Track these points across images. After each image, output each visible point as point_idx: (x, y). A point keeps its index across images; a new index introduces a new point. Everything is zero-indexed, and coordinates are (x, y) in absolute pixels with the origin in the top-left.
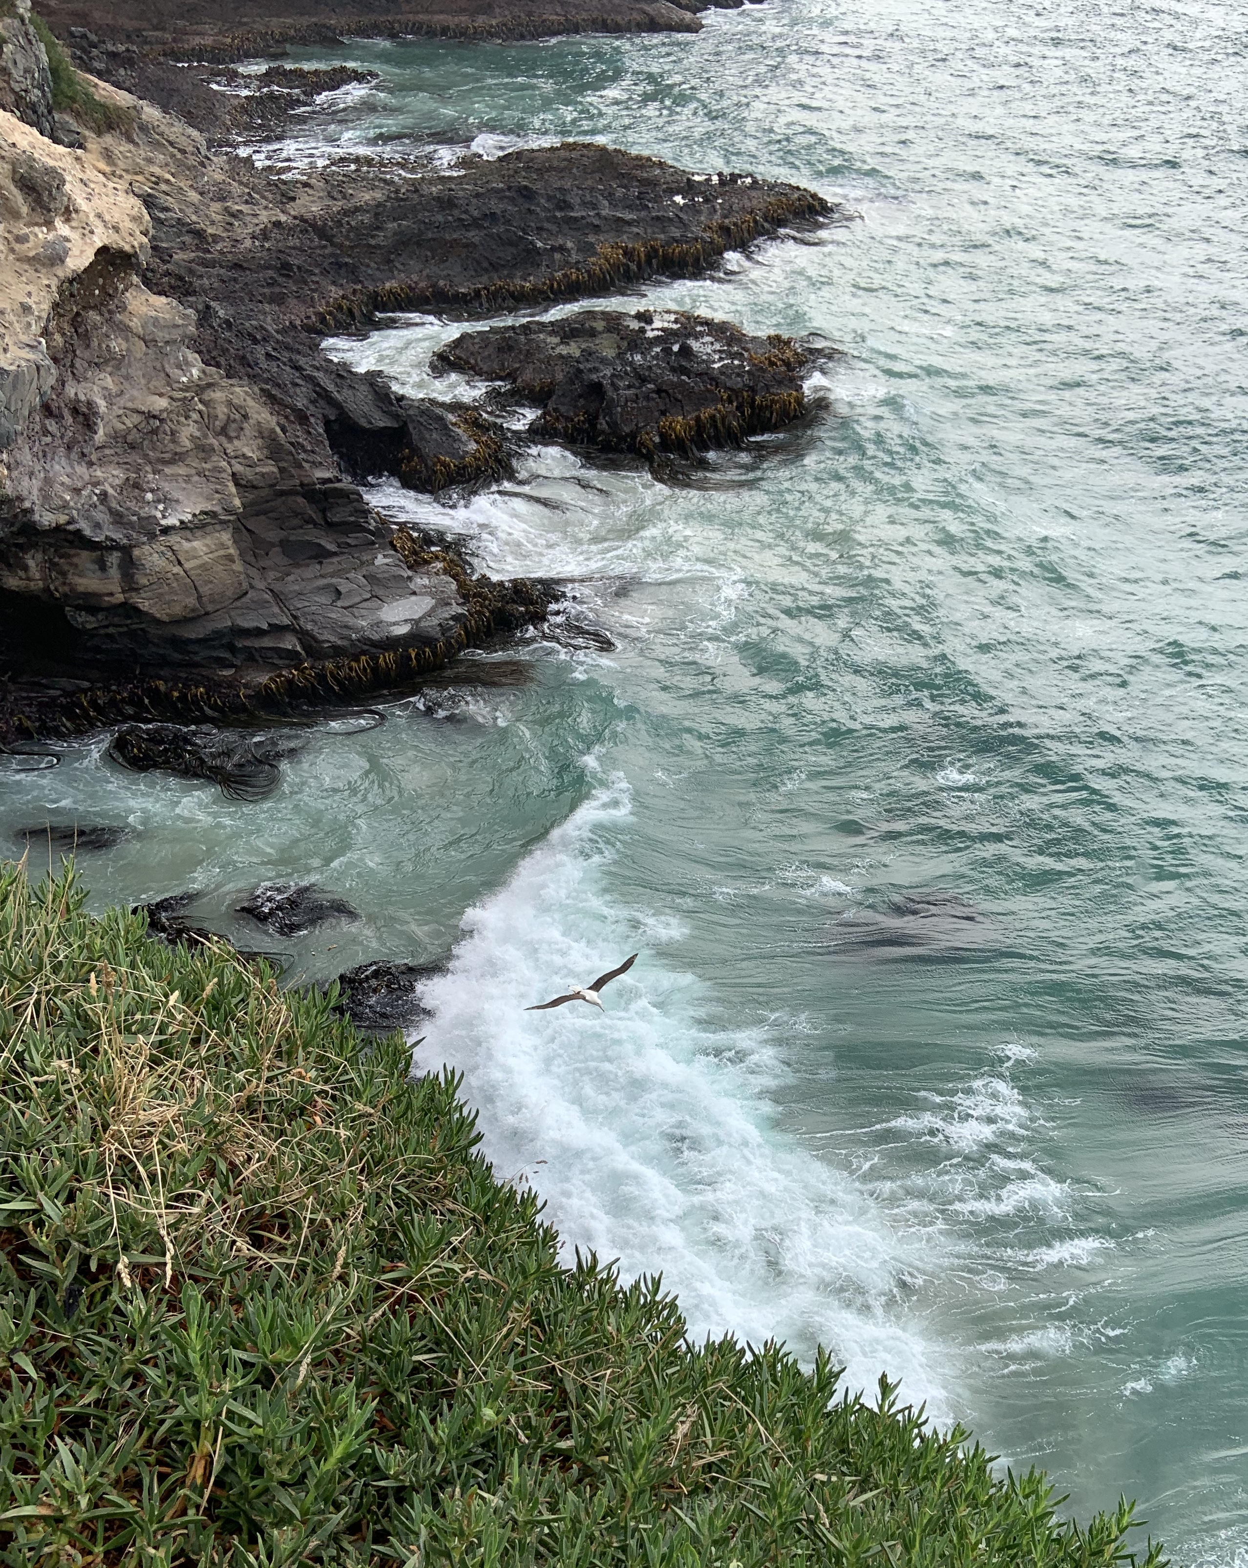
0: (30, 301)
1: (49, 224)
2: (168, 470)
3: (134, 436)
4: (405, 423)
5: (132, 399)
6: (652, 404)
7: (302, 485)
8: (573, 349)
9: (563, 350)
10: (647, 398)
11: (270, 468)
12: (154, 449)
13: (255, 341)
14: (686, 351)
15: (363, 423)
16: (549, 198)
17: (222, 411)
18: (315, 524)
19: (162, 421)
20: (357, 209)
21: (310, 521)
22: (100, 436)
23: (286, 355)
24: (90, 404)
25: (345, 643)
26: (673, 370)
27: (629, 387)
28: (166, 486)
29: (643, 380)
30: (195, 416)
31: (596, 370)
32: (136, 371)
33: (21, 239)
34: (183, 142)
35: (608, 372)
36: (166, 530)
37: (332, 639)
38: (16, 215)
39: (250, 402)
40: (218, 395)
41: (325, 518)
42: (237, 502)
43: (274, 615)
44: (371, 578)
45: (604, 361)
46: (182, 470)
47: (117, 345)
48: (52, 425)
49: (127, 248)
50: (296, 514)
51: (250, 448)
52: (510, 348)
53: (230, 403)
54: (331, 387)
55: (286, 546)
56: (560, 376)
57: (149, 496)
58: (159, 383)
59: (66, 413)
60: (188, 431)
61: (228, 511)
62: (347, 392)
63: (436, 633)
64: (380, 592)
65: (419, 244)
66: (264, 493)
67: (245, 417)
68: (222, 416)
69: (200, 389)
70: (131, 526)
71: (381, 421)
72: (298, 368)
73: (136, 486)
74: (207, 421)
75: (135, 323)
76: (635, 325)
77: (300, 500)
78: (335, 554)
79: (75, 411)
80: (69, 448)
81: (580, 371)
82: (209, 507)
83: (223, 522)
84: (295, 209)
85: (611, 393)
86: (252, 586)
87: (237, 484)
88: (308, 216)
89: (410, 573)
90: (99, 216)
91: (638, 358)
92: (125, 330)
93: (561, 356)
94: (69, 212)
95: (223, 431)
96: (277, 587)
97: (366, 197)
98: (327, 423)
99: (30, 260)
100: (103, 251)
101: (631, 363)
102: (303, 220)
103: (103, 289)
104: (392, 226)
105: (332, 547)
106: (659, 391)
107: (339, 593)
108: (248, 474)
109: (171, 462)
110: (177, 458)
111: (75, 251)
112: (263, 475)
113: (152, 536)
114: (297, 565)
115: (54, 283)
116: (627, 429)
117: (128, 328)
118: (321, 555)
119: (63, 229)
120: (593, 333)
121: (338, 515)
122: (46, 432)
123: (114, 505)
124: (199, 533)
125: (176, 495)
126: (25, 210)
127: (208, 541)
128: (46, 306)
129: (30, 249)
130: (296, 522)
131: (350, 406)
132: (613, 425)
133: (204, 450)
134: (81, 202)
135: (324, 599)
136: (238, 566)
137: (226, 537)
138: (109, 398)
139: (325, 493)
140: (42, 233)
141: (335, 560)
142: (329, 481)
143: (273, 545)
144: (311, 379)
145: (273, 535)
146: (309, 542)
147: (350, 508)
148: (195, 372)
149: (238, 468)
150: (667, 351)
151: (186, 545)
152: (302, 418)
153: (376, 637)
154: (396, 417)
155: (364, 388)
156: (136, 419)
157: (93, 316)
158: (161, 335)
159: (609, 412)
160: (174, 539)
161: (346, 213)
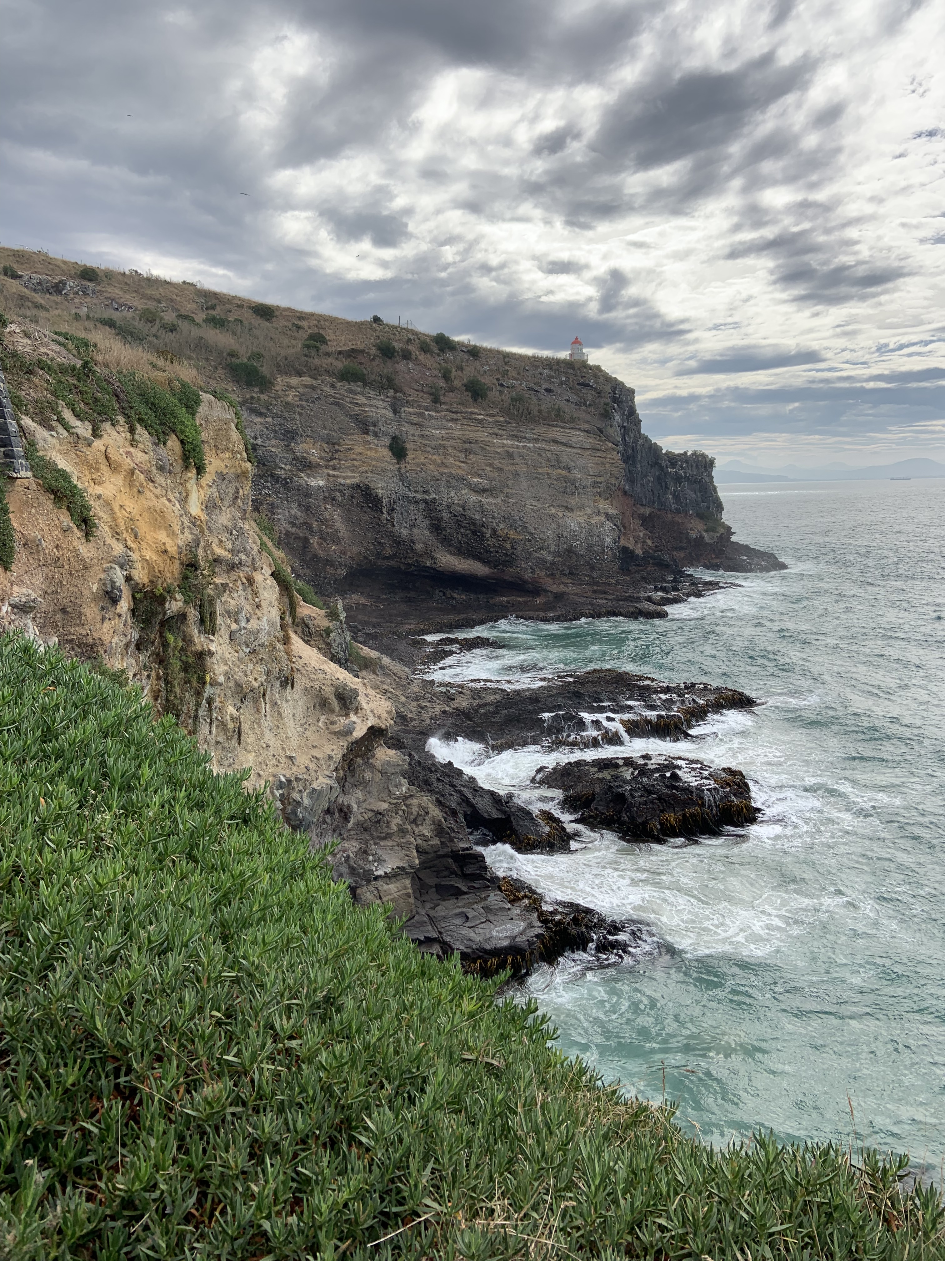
0: (333, 754)
1: (347, 715)
2: (382, 843)
3: (368, 824)
4: (509, 816)
5: (370, 804)
6: (655, 806)
7: (452, 851)
8: (606, 775)
9: (600, 775)
10: (652, 803)
11: (436, 842)
12: (377, 831)
13: (431, 772)
14: (675, 777)
15: (485, 815)
16: (590, 697)
17: (415, 810)
18: (457, 875)
19: (383, 815)
20: (486, 704)
21: (453, 873)
22: (350, 825)
23: (447, 780)
24: (349, 807)
25: (469, 950)
26: (667, 787)
27: (641, 796)
28: (380, 852)
29: (649, 792)
30: (401, 813)
31: (620, 786)
32: (374, 790)
33: (333, 723)
34: (401, 674)
35: (628, 788)
36: (376, 878)
37: (461, 947)
38: (332, 711)
39: (430, 805)
40: (414, 802)
41: (462, 871)
42: (417, 861)
43: (428, 931)
44: (487, 909)
45: (626, 782)
46: (389, 843)
47: (368, 775)
48: (328, 819)
49: (383, 727)
50: (447, 868)
51: (426, 830)
52: (569, 774)
53: (420, 806)
54: (470, 796)
55: (439, 888)
56: (598, 790)
57: (371, 858)
58: (384, 795)
59: (336, 812)
60: (396, 821)
61: (411, 867)
62: (478, 799)
63: (525, 946)
64: (491, 918)
65: (518, 721)
66: (430, 856)
67: (427, 813)
68: (415, 813)
69: (406, 798)
70: (359, 875)
71: (496, 815)
72: (453, 786)
73: (365, 852)
74: (406, 816)
75: (378, 764)
76: (641, 762)
77: (450, 860)
78: (466, 893)
79: (341, 810)
80: (334, 831)
81: (611, 787)
82: (401, 864)
83: (407, 873)
84: (453, 704)
85: (630, 799)
86: (418, 913)
87: (418, 851)
88: (461, 708)
89: (509, 906)
90: (372, 711)
91: (645, 779)
92: (372, 767)
93: (598, 779)
94: (357, 710)
95: (414, 821)
96: (432, 913)
97: (492, 698)
98: (465, 816)
99: (335, 733)
100: (371, 728)
101: (641, 783)
102: (458, 709)
103: (367, 747)
104: (505, 712)
105: (465, 889)
106: (659, 799)
107: (467, 918)
108: (424, 845)
109: (384, 838)
110: (388, 836)
111: (358, 729)
112: (432, 846)
113: (368, 881)
114: (444, 900)
115: (346, 744)
116: (640, 821)
117: (374, 767)
118: (457, 893)
119: (353, 717)
120: (617, 766)
121: (469, 870)
122: (324, 822)
123: (352, 863)
124: (393, 880)
125: (384, 857)
126: (337, 709)
127: (398, 884)
128: (339, 756)
129: (336, 728)
130: (446, 873)
131: (479, 806)
132: (632, 818)
133: (402, 831)
134: (364, 705)
135: (458, 921)
136: (412, 900)
137: (408, 882)
138: (359, 803)
139: (465, 856)
140: (343, 720)
141: (466, 896)
142: (467, 849)
143: (431, 887)
144: (460, 792)
145: (432, 881)
146: (452, 886)
147: (477, 865)
148: (404, 789)
149: (420, 842)
150: (663, 776)
151: (386, 887)
152: (454, 813)
153: (487, 947)
154: (504, 812)
155: (487, 797)
156: (370, 814)
157: (359, 761)
158: (390, 770)
159: (629, 810)
160: (380, 883)
161: (481, 706)
